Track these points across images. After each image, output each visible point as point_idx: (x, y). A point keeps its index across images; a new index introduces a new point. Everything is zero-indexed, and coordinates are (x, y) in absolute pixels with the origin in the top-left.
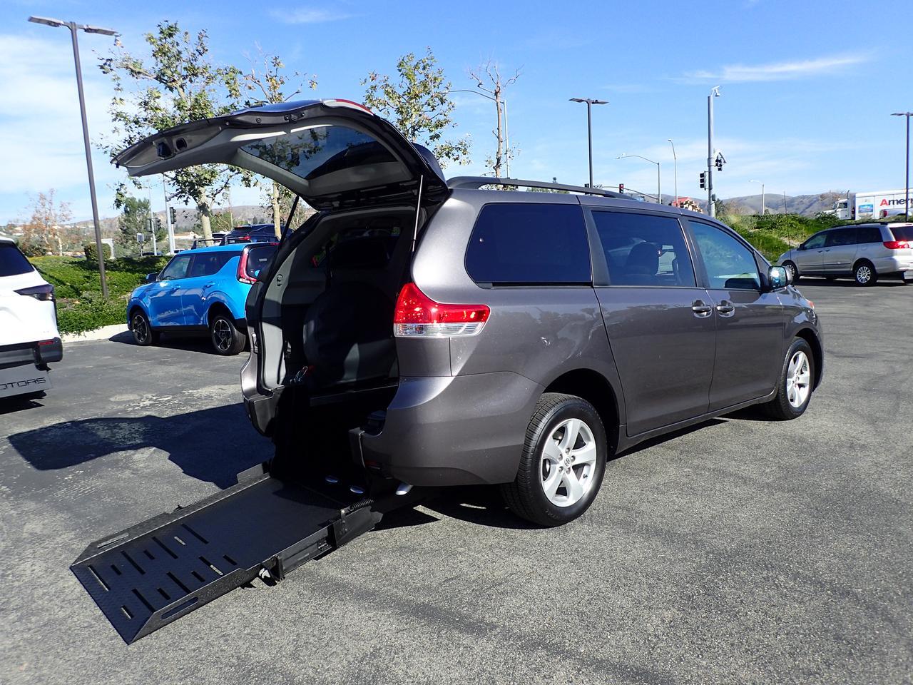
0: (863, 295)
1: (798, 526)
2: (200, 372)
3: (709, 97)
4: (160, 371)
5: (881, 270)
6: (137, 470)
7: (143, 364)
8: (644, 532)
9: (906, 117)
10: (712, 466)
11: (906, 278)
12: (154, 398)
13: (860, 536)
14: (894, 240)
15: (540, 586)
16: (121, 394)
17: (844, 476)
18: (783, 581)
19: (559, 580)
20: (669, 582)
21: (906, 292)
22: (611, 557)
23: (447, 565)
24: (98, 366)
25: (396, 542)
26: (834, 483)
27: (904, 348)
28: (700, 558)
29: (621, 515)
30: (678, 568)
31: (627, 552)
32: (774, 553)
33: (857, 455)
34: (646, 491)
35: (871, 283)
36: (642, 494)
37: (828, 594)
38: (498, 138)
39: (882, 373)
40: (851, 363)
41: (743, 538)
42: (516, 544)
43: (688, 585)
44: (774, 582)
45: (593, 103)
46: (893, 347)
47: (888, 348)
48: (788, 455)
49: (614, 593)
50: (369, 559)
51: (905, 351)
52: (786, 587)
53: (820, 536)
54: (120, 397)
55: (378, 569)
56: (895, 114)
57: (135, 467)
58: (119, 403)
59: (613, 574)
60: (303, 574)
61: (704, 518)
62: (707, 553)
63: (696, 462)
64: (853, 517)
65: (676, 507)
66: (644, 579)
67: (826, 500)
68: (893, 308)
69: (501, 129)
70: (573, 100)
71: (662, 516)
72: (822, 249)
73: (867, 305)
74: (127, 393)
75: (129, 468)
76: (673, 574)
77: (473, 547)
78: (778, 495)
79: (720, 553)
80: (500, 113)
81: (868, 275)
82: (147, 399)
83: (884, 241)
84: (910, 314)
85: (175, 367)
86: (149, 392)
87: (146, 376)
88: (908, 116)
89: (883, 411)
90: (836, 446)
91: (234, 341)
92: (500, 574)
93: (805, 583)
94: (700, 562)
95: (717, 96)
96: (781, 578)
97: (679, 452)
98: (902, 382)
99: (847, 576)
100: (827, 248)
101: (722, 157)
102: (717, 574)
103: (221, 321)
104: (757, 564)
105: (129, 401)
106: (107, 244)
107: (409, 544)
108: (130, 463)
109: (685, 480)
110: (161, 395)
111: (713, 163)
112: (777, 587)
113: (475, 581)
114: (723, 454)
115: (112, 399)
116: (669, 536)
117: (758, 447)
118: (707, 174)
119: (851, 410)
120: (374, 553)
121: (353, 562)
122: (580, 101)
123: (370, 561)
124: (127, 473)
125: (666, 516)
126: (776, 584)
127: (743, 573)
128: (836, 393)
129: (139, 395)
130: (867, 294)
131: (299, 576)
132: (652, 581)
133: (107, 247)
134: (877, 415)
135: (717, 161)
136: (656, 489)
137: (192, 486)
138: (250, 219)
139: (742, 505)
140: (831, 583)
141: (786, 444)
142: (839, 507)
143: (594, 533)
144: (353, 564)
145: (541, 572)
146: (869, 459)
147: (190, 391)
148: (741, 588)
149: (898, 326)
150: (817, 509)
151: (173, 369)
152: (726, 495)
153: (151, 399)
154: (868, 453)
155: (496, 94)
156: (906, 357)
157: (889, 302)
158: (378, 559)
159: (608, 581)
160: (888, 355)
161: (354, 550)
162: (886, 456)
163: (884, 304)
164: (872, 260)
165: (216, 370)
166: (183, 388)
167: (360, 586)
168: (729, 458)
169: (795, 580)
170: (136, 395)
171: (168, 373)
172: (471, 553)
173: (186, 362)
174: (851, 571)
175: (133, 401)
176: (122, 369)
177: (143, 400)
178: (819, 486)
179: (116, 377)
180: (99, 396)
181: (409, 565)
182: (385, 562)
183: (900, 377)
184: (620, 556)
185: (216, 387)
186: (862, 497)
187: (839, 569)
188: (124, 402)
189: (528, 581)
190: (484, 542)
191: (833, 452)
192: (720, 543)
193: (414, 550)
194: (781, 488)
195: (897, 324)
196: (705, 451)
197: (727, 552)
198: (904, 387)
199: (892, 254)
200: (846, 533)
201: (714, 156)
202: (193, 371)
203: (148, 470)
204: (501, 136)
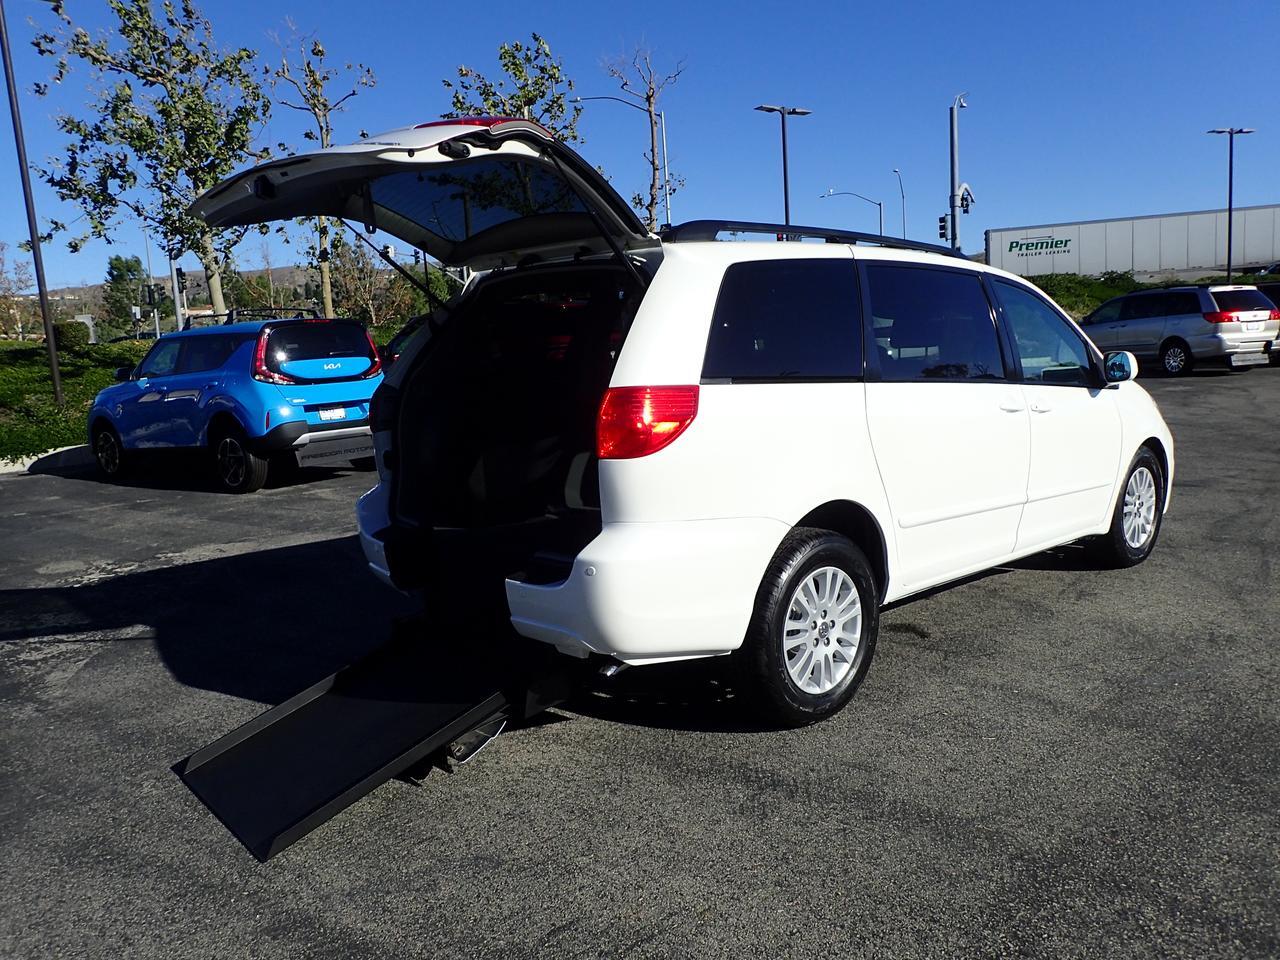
0: (1177, 389)
1: (1157, 797)
2: (192, 522)
3: (952, 109)
4: (130, 521)
5: (1198, 352)
6: (47, 703)
7: (106, 510)
8: (899, 815)
9: (1229, 136)
10: (999, 682)
11: (1234, 364)
12: (110, 567)
13: (1265, 817)
14: (1218, 311)
15: (722, 940)
16: (58, 560)
17: (1212, 696)
18: (1151, 920)
19: (756, 927)
20: (951, 925)
21: (1237, 384)
22: (846, 871)
23: (557, 895)
24: (32, 514)
25: (469, 846)
26: (1200, 710)
27: (1253, 471)
28: (1001, 870)
29: (858, 780)
30: (964, 895)
31: (874, 861)
32: (1125, 858)
33: (1224, 655)
34: (896, 731)
35: (1186, 372)
36: (889, 738)
37: (1236, 948)
38: (653, 163)
39: (1231, 511)
40: (1181, 494)
41: (1069, 824)
42: (678, 847)
43: (986, 933)
44: (1137, 920)
45: (789, 113)
46: (1238, 469)
47: (1229, 470)
48: (1115, 657)
49: (855, 954)
50: (417, 885)
51: (1256, 476)
52: (1159, 933)
53: (1198, 818)
54: (56, 566)
55: (431, 908)
56: (1213, 132)
57: (45, 697)
58: (50, 577)
59: (851, 911)
60: (295, 922)
61: (998, 785)
62: (1012, 859)
63: (972, 673)
64: (1244, 776)
65: (949, 763)
66: (907, 921)
67: (1193, 742)
68: (1222, 408)
69: (656, 150)
70: (761, 108)
71: (927, 781)
72: (1115, 323)
73: (1185, 405)
74: (67, 559)
75: (32, 699)
76: (957, 907)
77: (602, 855)
78: (1113, 733)
79: (1034, 859)
80: (655, 128)
81: (1181, 360)
82: (97, 568)
83: (1204, 311)
84: (1249, 418)
85: (154, 513)
86: (102, 557)
87: (104, 529)
88: (1231, 134)
89: (1247, 576)
90: (1187, 638)
91: (249, 471)
92: (650, 914)
93: (1192, 922)
94: (1002, 878)
95: (962, 106)
96: (1149, 912)
97: (942, 655)
98: (1264, 524)
99: (1262, 905)
100: (1122, 323)
101: (969, 194)
102: (1035, 904)
103: (228, 440)
104: (1102, 881)
105: (66, 574)
106: (83, 323)
107: (492, 849)
108: (38, 690)
109: (956, 708)
110: (119, 563)
111: (958, 202)
112: (1145, 932)
113: (605, 932)
114: (1012, 657)
115: (41, 571)
116: (942, 825)
117: (1066, 644)
118: (949, 218)
119: (1198, 574)
120: (428, 871)
121: (388, 893)
122: (771, 110)
123: (418, 890)
124: (29, 708)
125: (933, 781)
126: (1142, 927)
127: (1080, 903)
128: (1169, 546)
129: (85, 562)
130: (1181, 388)
131: (284, 928)
132: (920, 925)
133: (83, 327)
134: (1240, 582)
135: (963, 199)
136: (911, 727)
137: (133, 734)
138: (300, 286)
139: (1058, 757)
140: (1236, 921)
141: (1109, 636)
142: (1218, 756)
143: (813, 819)
144: (388, 899)
145: (724, 908)
146: (1245, 662)
147: (170, 555)
148: (1081, 938)
149: (1236, 435)
150: (1181, 762)
151: (149, 518)
152: (1028, 736)
153: (103, 570)
154: (1240, 652)
155: (648, 99)
156: (1259, 485)
157: (1215, 399)
158: (433, 886)
159: (842, 927)
160: (1231, 480)
161: (394, 866)
162: (1271, 657)
163: (1211, 404)
164: (1188, 339)
165: (218, 519)
166: (159, 550)
167: (396, 949)
168: (1023, 665)
169: (1173, 915)
170: (82, 563)
171: (140, 524)
172: (601, 869)
173: (172, 505)
174: (1266, 893)
175: (73, 574)
176: (70, 518)
177: (90, 571)
178: (1177, 715)
179: (59, 532)
180: (22, 565)
181: (488, 899)
182: (445, 891)
183: (1258, 518)
184: (861, 868)
185: (212, 546)
186: (1249, 735)
187: (1245, 889)
188: (59, 576)
189: (700, 930)
190: (623, 843)
191: (1186, 651)
192: (1031, 837)
193: (499, 864)
194: (1114, 721)
195: (1234, 432)
196: (982, 650)
197: (1045, 856)
198: (1269, 534)
199: (1216, 330)
200: (1240, 811)
201: (960, 192)
202: (181, 521)
203: (67, 703)
204: (657, 162)
